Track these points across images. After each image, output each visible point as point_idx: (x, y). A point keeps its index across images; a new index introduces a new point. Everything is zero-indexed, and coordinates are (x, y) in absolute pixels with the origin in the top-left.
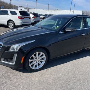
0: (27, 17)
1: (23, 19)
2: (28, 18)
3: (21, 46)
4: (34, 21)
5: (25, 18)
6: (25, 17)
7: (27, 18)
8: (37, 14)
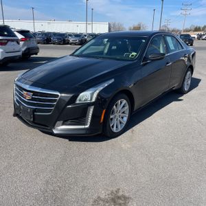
0: (12, 41)
1: (5, 44)
2: (15, 43)
3: (98, 91)
4: (25, 48)
5: (9, 43)
6: (8, 40)
7: (12, 43)
8: (29, 31)
